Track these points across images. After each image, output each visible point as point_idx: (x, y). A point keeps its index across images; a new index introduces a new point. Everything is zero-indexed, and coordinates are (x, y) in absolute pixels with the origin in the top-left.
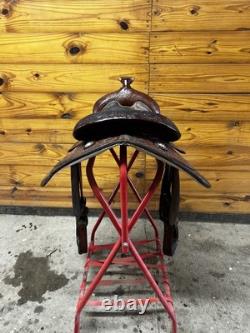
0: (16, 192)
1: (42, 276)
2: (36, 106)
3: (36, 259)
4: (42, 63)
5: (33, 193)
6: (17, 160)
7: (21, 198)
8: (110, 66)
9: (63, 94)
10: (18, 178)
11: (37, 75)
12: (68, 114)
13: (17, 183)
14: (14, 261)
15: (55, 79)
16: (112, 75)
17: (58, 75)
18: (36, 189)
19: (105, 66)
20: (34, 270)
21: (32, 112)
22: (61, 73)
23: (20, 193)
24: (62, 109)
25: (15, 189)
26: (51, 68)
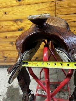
0: (6, 61)
1: (17, 97)
2: (7, 27)
3: (15, 89)
4: (6, 7)
5: (12, 61)
6: (4, 49)
7: (8, 62)
8: (37, 5)
9: (17, 20)
10: (5, 55)
11: (5, 13)
12: (21, 29)
13: (5, 57)
15: (13, 14)
16: (38, 9)
17: (14, 12)
19: (34, 5)
20: (14, 94)
21: (6, 30)
22: (15, 11)
24: (18, 27)
25: (5, 60)
26: (11, 9)
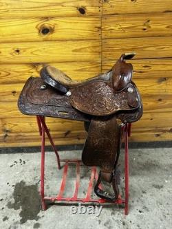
0: (7, 138)
1: (35, 199)
2: (18, 74)
3: (29, 187)
4: (21, 42)
6: (6, 114)
8: (72, 42)
11: (18, 51)
13: (7, 131)
14: (13, 190)
15: (32, 53)
16: (74, 48)
17: (33, 50)
18: (22, 134)
19: (68, 42)
20: (28, 195)
21: (15, 79)
22: (36, 49)
23: (10, 138)
25: (6, 136)
26: (28, 45)
